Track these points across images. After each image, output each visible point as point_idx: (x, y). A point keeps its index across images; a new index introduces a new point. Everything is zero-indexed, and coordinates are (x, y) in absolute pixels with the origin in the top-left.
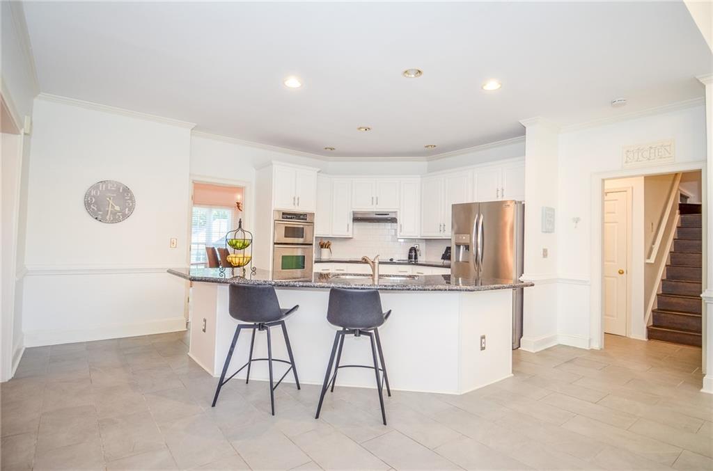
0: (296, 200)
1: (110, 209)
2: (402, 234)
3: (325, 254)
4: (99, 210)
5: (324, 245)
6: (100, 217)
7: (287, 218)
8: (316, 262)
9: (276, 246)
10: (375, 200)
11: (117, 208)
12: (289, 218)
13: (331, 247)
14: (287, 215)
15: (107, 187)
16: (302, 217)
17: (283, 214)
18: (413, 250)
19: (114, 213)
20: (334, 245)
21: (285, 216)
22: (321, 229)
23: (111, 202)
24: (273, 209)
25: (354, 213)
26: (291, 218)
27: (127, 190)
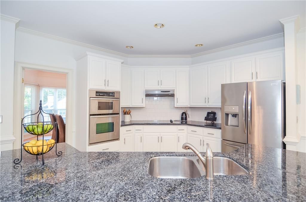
0: (106, 83)
2: (177, 104)
3: (127, 119)
5: (126, 112)
7: (100, 95)
8: (121, 126)
9: (91, 117)
10: (160, 83)
12: (101, 96)
13: (131, 113)
14: (99, 94)
16: (111, 94)
17: (97, 92)
18: (184, 114)
20: (133, 113)
21: (98, 94)
22: (124, 102)
24: (88, 89)
25: (146, 91)
26: (103, 96)
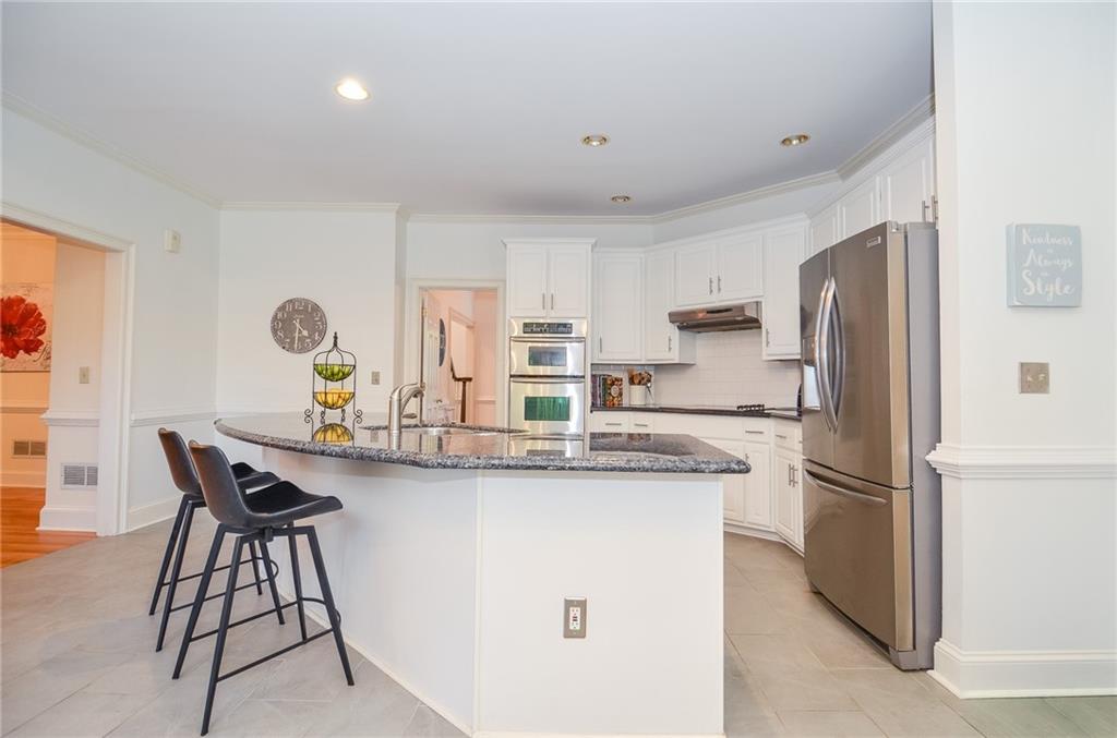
0: (549, 300)
1: (297, 335)
2: (770, 350)
4: (286, 337)
6: (287, 346)
7: (532, 332)
9: (513, 380)
10: (715, 285)
11: (305, 333)
12: (536, 333)
15: (294, 307)
16: (560, 329)
17: (525, 325)
19: (301, 339)
21: (528, 329)
23: (298, 325)
25: (671, 316)
26: (540, 332)
27: (316, 308)
